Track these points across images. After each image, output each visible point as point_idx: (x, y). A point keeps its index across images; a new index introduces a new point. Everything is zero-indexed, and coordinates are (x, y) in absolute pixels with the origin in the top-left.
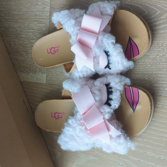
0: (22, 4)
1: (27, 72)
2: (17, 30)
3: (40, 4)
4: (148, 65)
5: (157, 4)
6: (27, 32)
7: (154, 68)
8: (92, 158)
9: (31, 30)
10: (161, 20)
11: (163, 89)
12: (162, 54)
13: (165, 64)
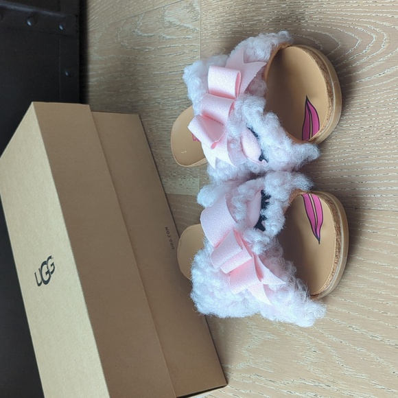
0: (164, 56)
1: (174, 176)
2: (159, 103)
3: (187, 51)
4: (348, 148)
5: (357, 25)
6: (171, 105)
7: (357, 155)
8: (269, 337)
9: (177, 101)
10: (363, 56)
11: (373, 196)
12: (368, 125)
13: (374, 144)
